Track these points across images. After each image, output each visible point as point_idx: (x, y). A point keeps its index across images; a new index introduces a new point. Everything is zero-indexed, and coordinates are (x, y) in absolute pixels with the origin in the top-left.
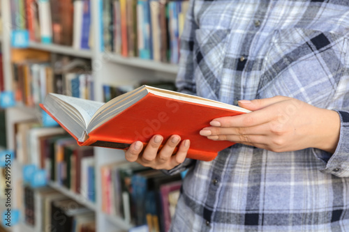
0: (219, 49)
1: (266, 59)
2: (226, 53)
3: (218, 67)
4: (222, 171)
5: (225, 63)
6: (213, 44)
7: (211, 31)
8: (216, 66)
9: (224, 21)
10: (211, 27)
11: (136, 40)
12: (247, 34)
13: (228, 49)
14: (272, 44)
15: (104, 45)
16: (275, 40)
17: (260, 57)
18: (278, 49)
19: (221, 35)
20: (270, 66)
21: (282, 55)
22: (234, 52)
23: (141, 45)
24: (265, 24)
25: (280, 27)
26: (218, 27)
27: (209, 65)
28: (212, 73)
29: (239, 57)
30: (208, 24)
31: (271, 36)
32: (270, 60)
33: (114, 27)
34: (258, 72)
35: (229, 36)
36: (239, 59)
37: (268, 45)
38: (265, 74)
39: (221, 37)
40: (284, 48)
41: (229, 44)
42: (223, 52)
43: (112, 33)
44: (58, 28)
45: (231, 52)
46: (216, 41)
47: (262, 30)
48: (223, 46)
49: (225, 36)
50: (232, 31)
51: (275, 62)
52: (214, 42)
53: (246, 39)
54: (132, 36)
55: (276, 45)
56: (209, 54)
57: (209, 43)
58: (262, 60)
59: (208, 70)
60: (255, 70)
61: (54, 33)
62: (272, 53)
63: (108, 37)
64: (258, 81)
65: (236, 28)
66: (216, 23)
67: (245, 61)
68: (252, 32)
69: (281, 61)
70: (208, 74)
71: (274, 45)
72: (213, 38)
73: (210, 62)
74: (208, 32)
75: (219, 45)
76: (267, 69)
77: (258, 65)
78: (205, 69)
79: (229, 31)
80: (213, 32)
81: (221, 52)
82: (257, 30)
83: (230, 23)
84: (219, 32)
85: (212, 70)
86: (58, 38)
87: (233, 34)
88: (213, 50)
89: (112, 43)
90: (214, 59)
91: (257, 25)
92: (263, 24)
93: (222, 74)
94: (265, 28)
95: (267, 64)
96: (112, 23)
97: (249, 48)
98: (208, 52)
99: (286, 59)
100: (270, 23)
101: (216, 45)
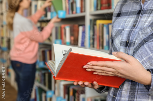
0: (119, 38)
1: (136, 41)
2: (121, 39)
3: (118, 46)
4: (117, 92)
5: (121, 44)
6: (117, 36)
7: (116, 30)
8: (118, 45)
9: (122, 25)
10: (117, 28)
11: (103, 42)
12: (130, 31)
13: (122, 38)
14: (139, 34)
15: (90, 45)
16: (140, 33)
17: (134, 41)
18: (141, 37)
19: (120, 31)
20: (138, 44)
21: (142, 39)
22: (124, 39)
23: (105, 44)
24: (138, 25)
25: (143, 26)
26: (120, 28)
27: (115, 45)
28: (116, 48)
29: (126, 41)
30: (116, 27)
31: (139, 31)
32: (138, 42)
33: (94, 37)
34: (133, 47)
35: (123, 32)
36: (126, 42)
37: (137, 35)
38: (136, 48)
39: (120, 32)
40: (143, 36)
41: (123, 35)
42: (120, 39)
43: (93, 39)
44: (72, 38)
45: (123, 39)
46: (118, 34)
47: (136, 28)
48: (120, 36)
49: (121, 32)
50: (124, 30)
51: (139, 42)
52: (117, 35)
53: (129, 33)
54: (101, 40)
55: (141, 35)
56: (115, 40)
57: (115, 35)
58: (135, 42)
59: (115, 47)
60: (132, 46)
61: (71, 40)
62: (139, 38)
63: (92, 41)
64: (133, 51)
65: (126, 28)
66: (119, 27)
67: (129, 42)
68: (132, 29)
69: (142, 42)
70: (115, 49)
71: (140, 35)
72: (117, 33)
73: (116, 44)
74: (115, 30)
75: (119, 36)
76: (137, 46)
77: (133, 44)
78: (114, 47)
79: (123, 29)
80: (117, 30)
81: (119, 39)
82: (134, 28)
83: (124, 26)
84: (119, 30)
85: (116, 47)
86: (72, 42)
87: (125, 31)
88: (117, 38)
89: (93, 44)
90: (117, 42)
91: (134, 26)
92: (137, 26)
93: (120, 49)
94: (137, 27)
95: (137, 43)
96: (94, 35)
97: (130, 36)
98: (115, 39)
99: (144, 41)
100: (139, 25)
101: (118, 36)
